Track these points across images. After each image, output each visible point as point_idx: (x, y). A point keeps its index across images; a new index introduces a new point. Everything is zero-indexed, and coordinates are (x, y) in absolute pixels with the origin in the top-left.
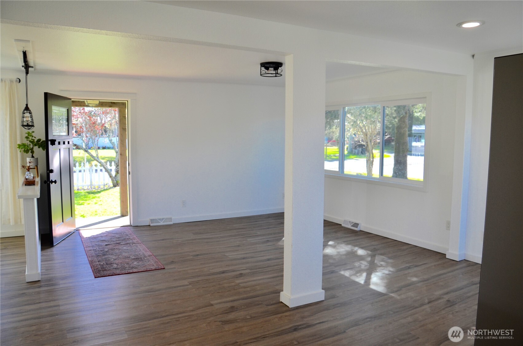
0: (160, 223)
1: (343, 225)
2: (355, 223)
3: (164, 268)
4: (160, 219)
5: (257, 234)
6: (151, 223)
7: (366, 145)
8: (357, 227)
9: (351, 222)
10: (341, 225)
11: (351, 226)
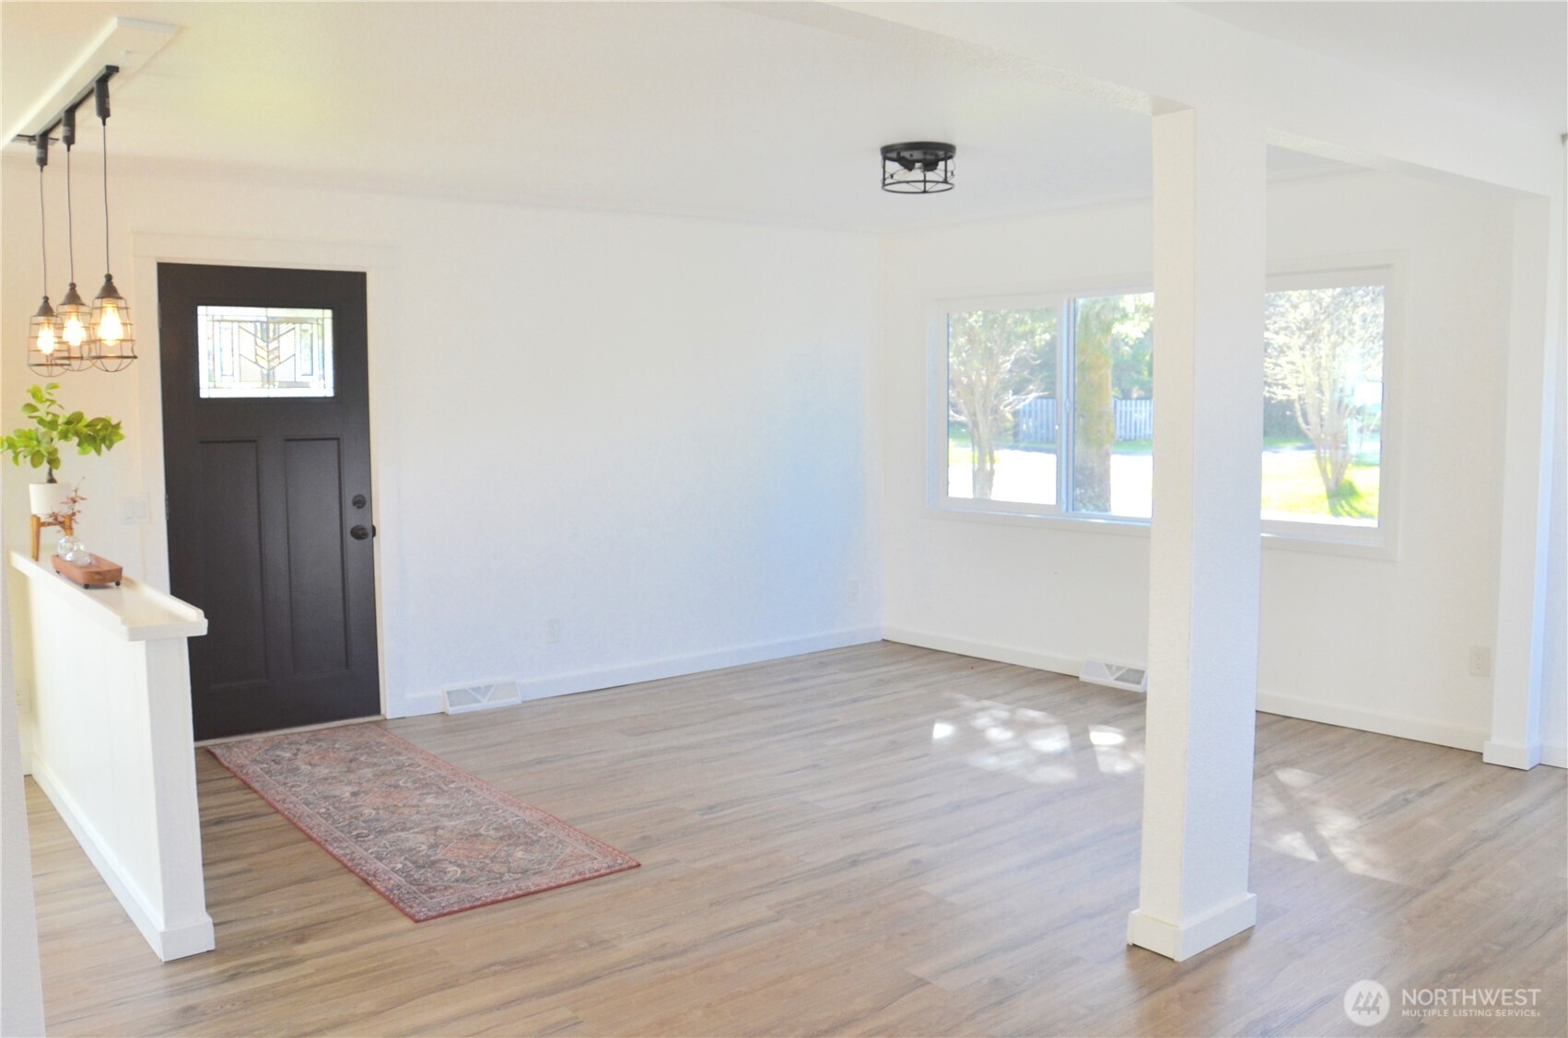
0: (480, 701)
1: (1083, 678)
2: (1130, 670)
3: (639, 865)
4: (476, 689)
5: (835, 720)
6: (451, 705)
7: (970, 424)
8: (1139, 683)
9: (1114, 668)
10: (1078, 677)
11: (1117, 679)
